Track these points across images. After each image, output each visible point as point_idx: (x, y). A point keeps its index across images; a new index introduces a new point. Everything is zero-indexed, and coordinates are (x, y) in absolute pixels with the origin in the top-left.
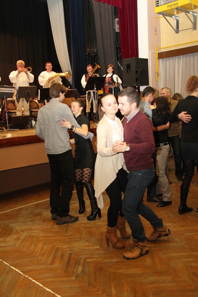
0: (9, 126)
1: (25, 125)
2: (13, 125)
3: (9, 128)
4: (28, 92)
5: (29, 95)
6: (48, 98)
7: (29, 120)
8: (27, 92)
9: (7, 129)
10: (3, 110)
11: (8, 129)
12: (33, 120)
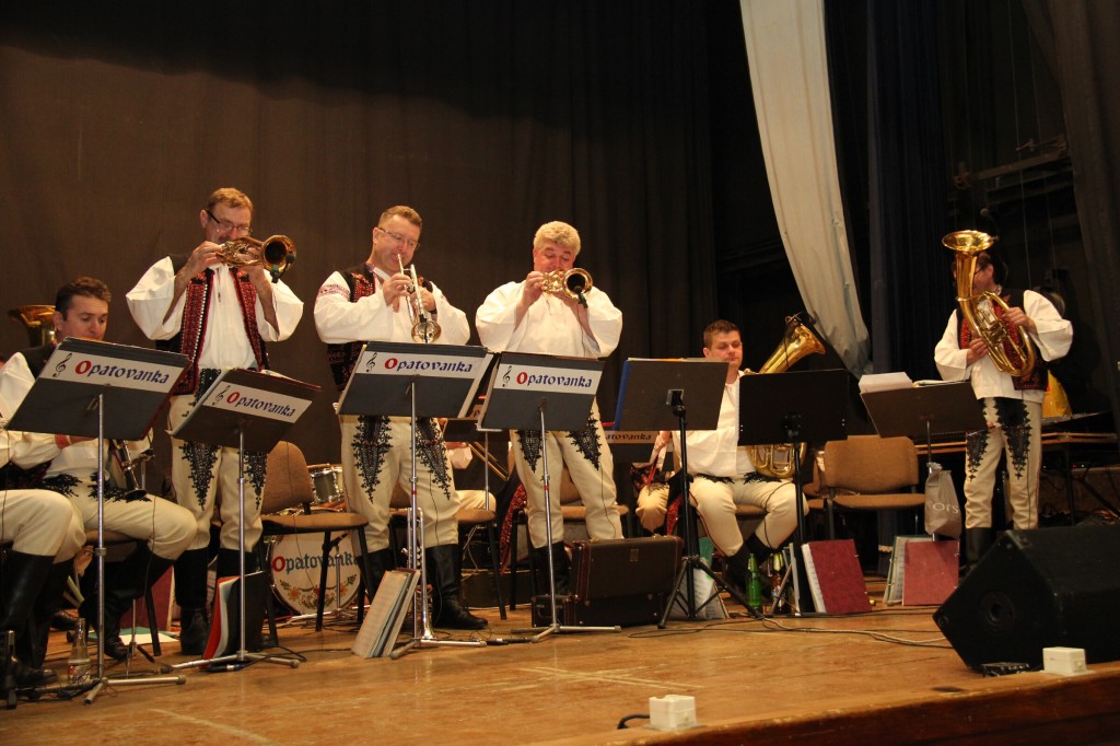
0: (558, 602)
1: (650, 597)
2: (581, 602)
3: (561, 621)
4: (676, 395)
5: (682, 414)
6: (790, 433)
7: (680, 567)
8: (670, 392)
9: (548, 623)
10: (508, 505)
11: (554, 625)
12: (702, 567)
